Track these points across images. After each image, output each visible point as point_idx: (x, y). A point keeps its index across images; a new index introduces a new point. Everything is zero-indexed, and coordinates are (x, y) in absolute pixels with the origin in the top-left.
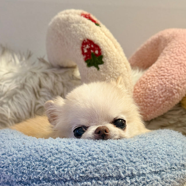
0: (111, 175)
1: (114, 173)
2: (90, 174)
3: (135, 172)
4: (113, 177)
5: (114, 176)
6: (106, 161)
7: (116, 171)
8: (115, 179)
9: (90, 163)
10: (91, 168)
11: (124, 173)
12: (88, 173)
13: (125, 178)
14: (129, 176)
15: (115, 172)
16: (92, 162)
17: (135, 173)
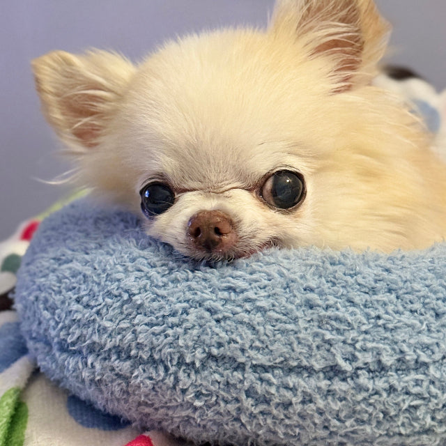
0: (305, 363)
1: (316, 360)
2: (239, 353)
3: (387, 358)
4: (315, 371)
5: (317, 367)
6: (295, 320)
7: (323, 352)
8: (321, 375)
9: (246, 320)
10: (244, 336)
11: (352, 359)
12: (236, 349)
13: (355, 375)
14: (369, 371)
15: (318, 356)
16: (250, 319)
17: (388, 360)
